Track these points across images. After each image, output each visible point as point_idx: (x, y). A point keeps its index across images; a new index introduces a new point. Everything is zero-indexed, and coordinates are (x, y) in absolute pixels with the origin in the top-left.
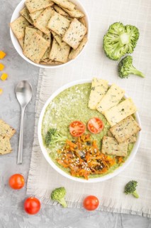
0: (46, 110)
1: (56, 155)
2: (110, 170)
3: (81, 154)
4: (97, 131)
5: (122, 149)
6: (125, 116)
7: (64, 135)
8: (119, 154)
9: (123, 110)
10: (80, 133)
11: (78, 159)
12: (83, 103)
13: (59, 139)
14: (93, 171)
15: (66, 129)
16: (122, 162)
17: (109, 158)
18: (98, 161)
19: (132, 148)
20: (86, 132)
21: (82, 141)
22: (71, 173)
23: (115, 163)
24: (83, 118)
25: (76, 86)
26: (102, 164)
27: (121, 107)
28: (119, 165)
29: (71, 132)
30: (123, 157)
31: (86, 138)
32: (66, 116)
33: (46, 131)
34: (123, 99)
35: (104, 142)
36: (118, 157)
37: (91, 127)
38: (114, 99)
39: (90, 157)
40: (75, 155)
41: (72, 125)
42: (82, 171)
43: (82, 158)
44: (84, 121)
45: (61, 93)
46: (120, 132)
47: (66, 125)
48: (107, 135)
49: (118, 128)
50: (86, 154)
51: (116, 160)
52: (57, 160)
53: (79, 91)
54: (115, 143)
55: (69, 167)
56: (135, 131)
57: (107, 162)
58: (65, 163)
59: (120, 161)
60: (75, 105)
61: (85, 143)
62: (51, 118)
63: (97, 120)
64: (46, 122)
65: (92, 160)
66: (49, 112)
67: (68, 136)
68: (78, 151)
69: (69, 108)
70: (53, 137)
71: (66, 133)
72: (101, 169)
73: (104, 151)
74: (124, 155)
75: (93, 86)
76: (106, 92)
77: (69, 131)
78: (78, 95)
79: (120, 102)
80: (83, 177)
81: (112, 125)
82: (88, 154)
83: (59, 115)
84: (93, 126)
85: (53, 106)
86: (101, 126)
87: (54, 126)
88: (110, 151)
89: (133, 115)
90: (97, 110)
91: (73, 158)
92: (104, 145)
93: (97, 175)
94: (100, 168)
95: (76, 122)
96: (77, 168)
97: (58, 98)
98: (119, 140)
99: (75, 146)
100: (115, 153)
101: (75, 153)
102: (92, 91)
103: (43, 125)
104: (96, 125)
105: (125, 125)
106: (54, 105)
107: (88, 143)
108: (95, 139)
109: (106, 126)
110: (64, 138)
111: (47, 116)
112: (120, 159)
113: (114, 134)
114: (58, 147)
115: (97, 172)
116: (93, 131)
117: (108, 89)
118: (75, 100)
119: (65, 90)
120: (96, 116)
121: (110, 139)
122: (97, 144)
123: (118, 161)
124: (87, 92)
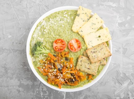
0: (37, 26)
1: (39, 64)
2: (79, 85)
3: (59, 67)
4: (75, 50)
5: (93, 69)
6: (100, 42)
7: (48, 49)
8: (90, 72)
9: (100, 36)
10: (61, 50)
11: (56, 70)
12: (68, 26)
13: (43, 51)
14: (66, 83)
15: (51, 45)
16: (92, 79)
17: (81, 74)
18: (72, 74)
19: (101, 70)
20: (66, 49)
21: (61, 56)
22: (48, 80)
23: (86, 80)
24: (66, 37)
25: (65, 11)
26: (75, 78)
27: (98, 34)
28: (88, 82)
29: (54, 47)
30: (93, 76)
31: (65, 54)
32: (52, 33)
33: (34, 43)
34: (101, 28)
35: (79, 60)
36: (89, 75)
37: (71, 46)
38: (94, 26)
39: (66, 70)
40: (54, 66)
41: (56, 42)
42: (57, 80)
43: (59, 70)
44: (66, 39)
45: (51, 15)
46: (94, 54)
47: (51, 40)
48: (83, 55)
49: (93, 51)
50: (63, 67)
51: (86, 77)
52: (39, 68)
53: (66, 15)
54: (88, 62)
55: (47, 75)
56: (106, 55)
57: (79, 77)
58: (45, 71)
59: (90, 78)
60: (61, 26)
61: (64, 59)
62: (40, 33)
63: (77, 41)
64: (35, 35)
65: (67, 73)
66: (39, 28)
67: (51, 50)
68: (56, 64)
69: (56, 28)
70: (38, 48)
71: (50, 48)
72: (73, 82)
73: (78, 68)
74: (94, 74)
75: (78, 13)
76: (88, 19)
77: (52, 46)
78: (65, 19)
79: (98, 30)
80: (57, 85)
81: (89, 47)
82: (65, 67)
83: (47, 32)
84: (72, 46)
85: (43, 24)
86: (79, 47)
87: (41, 40)
88: (83, 69)
89: (107, 42)
90: (78, 34)
91: (52, 69)
92: (79, 63)
93: (68, 87)
95: (59, 40)
96: (53, 77)
97: (48, 18)
98: (92, 60)
99: (55, 59)
100: (87, 70)
101: (54, 65)
102: (77, 17)
103: (33, 38)
104: (75, 45)
105: (99, 49)
106: (44, 23)
107: (67, 59)
108: (72, 56)
109: (83, 48)
110: (48, 51)
111: (37, 31)
112: (90, 76)
113: (89, 54)
114: (41, 58)
115: (69, 84)
116: (72, 50)
117: (90, 17)
118: (62, 22)
119: (56, 13)
120: (77, 38)
121: (85, 58)
122: (74, 61)
123: (89, 78)
124: (72, 18)
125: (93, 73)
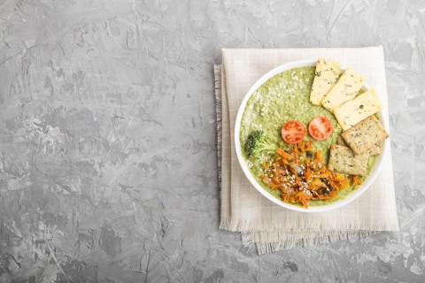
0: (248, 105)
1: (261, 170)
2: (339, 195)
3: (299, 170)
4: (323, 136)
5: (360, 164)
6: (364, 116)
7: (273, 142)
8: (354, 171)
9: (361, 106)
10: (297, 139)
11: (294, 176)
12: (302, 96)
13: (266, 146)
14: (315, 196)
15: (276, 133)
16: (359, 184)
17: (340, 177)
18: (322, 180)
19: (373, 164)
20: (306, 138)
21: (300, 150)
22: (281, 198)
23: (348, 186)
24: (301, 118)
25: (292, 70)
26: (329, 186)
27: (358, 102)
28: (353, 189)
29: (284, 136)
30: (360, 176)
31: (306, 147)
32: (276, 113)
33: (247, 135)
34: (362, 91)
35: (333, 154)
36: (352, 177)
37: (314, 130)
38: (350, 90)
39: (311, 175)
40: (289, 171)
41: (287, 126)
42: (300, 194)
43: (300, 175)
44: (302, 120)
45: (269, 80)
46: (358, 140)
47: (276, 126)
48: (337, 143)
49: (354, 133)
50: (306, 170)
51: (348, 181)
52: (262, 178)
53: (296, 77)
54: (350, 155)
55: (280, 189)
56: (380, 137)
57: (337, 182)
58: (275, 183)
59: (356, 182)
60: (290, 98)
61: (304, 155)
62: (254, 116)
63: (323, 120)
64: (247, 121)
65: (314, 179)
66: (251, 107)
67: (278, 145)
68: (294, 165)
69: (280, 102)
70: (257, 143)
71: (276, 139)
72: (328, 193)
73: (331, 168)
74: (363, 174)
75: (317, 70)
76: (337, 79)
77: (280, 135)
78: (295, 84)
79: (357, 96)
80: (301, 204)
81: (345, 128)
82: (308, 170)
83: (266, 111)
84: (317, 129)
85: (257, 99)
86: (329, 130)
87: (259, 127)
88: (341, 167)
89: (375, 115)
90: (322, 106)
91: (286, 175)
92: (333, 158)
93: (320, 202)
94: (326, 191)
95: (291, 123)
96: (291, 190)
97: (265, 87)
98: (356, 150)
99: (290, 157)
100: (348, 169)
101: (289, 168)
102: (316, 78)
103: (243, 126)
104: (322, 128)
105: (364, 128)
106: (258, 96)
107: (309, 154)
108: (318, 148)
109: (336, 130)
110: (272, 147)
111: (249, 113)
112: (355, 179)
113: (348, 141)
114: (263, 159)
115: (321, 197)
116: (317, 136)
117: (340, 76)
118: (290, 90)
119: (276, 76)
120: (322, 115)
121: (342, 149)
122: (322, 156)
123: (352, 181)
124: (308, 80)
125: (360, 172)
